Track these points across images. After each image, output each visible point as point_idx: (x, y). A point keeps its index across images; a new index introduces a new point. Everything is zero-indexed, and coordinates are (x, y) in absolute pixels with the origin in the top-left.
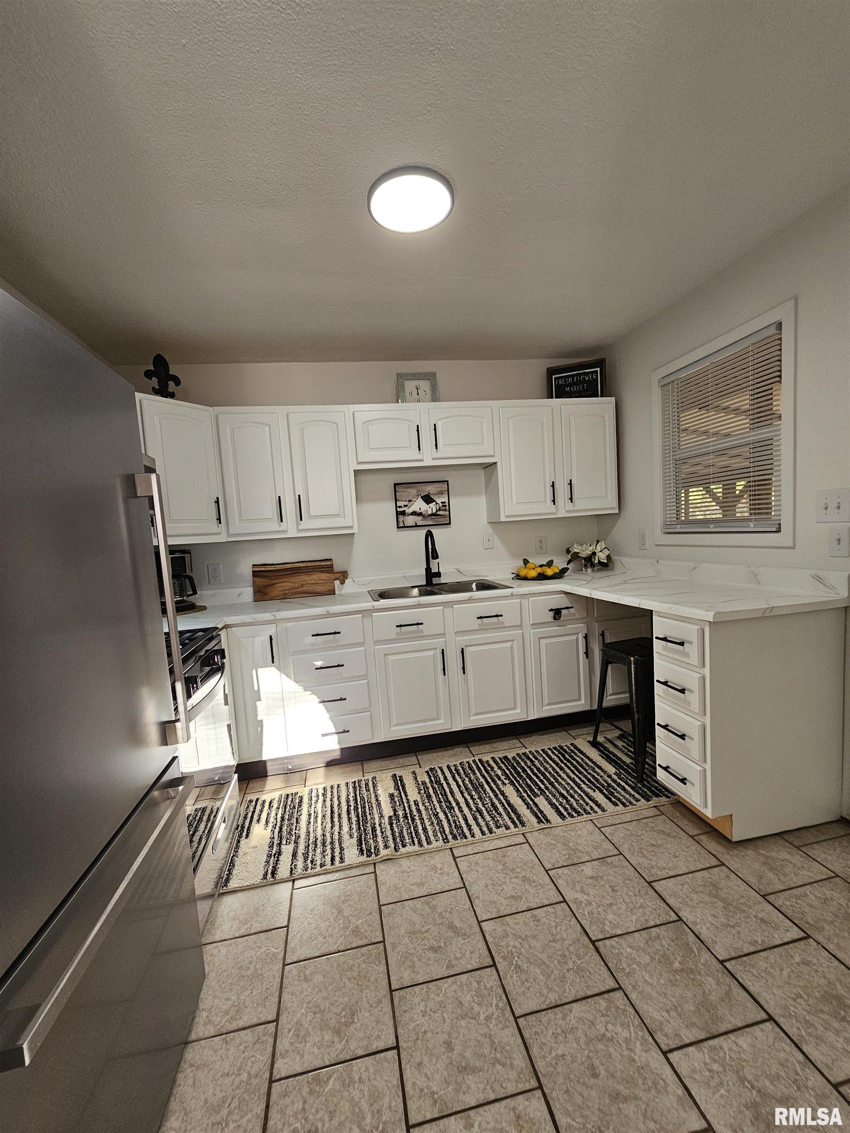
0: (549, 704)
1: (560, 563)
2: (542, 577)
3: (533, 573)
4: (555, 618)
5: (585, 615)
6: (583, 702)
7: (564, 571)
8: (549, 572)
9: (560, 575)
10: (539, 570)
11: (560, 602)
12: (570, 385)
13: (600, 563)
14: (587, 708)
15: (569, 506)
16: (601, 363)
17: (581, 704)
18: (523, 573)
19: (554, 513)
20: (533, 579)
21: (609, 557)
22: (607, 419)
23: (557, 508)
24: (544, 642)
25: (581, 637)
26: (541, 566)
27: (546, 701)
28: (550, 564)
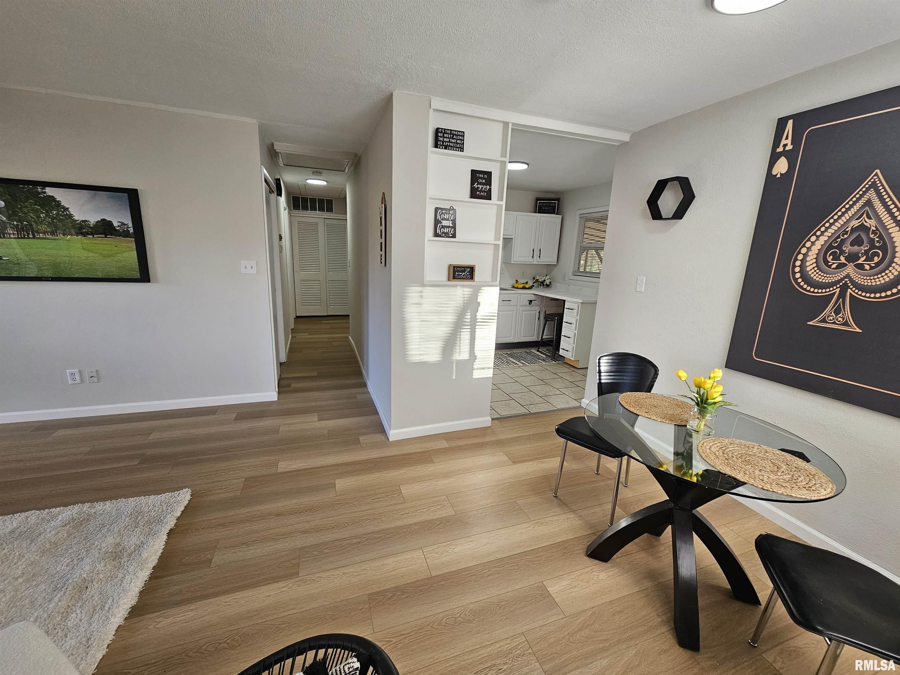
0: (523, 337)
1: (530, 284)
2: (524, 288)
3: (521, 286)
4: (529, 304)
5: (540, 304)
6: (535, 337)
7: (532, 286)
8: (527, 286)
9: (531, 288)
10: (523, 285)
11: (532, 298)
12: (545, 206)
13: (547, 285)
14: (536, 340)
15: (538, 259)
16: (558, 200)
17: (534, 338)
18: (516, 286)
19: (532, 262)
20: (520, 288)
21: (550, 282)
22: (558, 224)
23: (533, 260)
24: (524, 313)
25: (537, 312)
26: (524, 283)
27: (522, 335)
28: (527, 283)
